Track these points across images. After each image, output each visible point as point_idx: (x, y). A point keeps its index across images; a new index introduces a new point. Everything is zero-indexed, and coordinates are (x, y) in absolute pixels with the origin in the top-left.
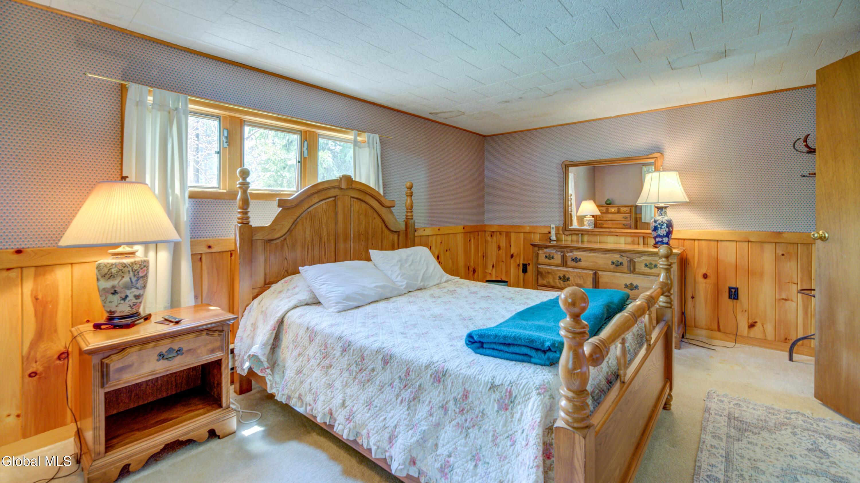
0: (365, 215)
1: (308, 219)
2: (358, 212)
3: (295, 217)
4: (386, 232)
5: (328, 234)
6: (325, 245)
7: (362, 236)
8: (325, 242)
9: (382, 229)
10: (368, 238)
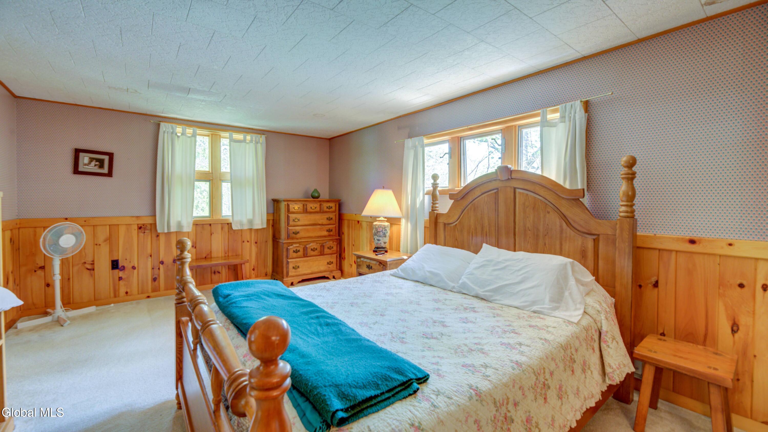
0: (534, 208)
1: (472, 209)
2: (524, 204)
3: (463, 208)
4: (568, 231)
5: (489, 224)
6: (486, 235)
7: (529, 232)
8: (486, 232)
9: (561, 226)
10: (538, 236)
